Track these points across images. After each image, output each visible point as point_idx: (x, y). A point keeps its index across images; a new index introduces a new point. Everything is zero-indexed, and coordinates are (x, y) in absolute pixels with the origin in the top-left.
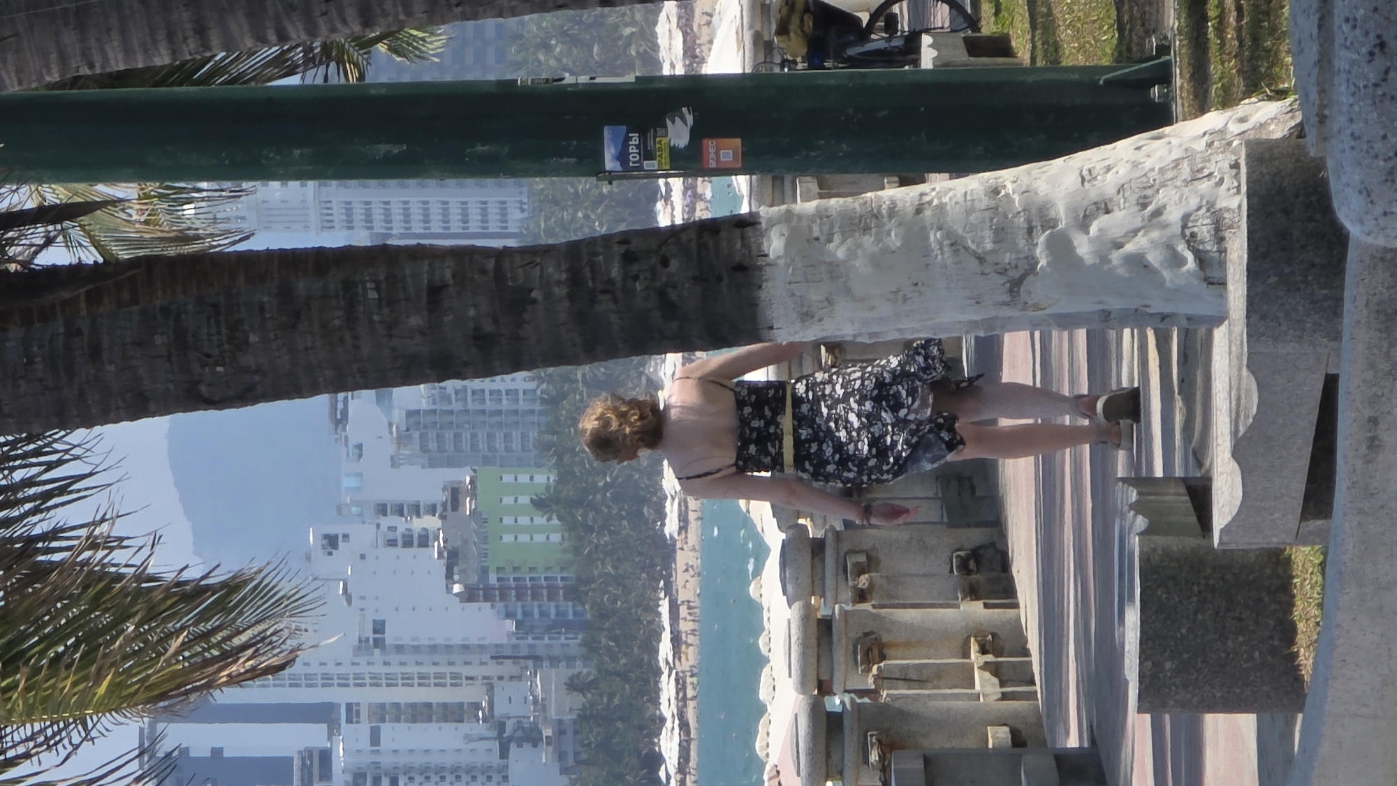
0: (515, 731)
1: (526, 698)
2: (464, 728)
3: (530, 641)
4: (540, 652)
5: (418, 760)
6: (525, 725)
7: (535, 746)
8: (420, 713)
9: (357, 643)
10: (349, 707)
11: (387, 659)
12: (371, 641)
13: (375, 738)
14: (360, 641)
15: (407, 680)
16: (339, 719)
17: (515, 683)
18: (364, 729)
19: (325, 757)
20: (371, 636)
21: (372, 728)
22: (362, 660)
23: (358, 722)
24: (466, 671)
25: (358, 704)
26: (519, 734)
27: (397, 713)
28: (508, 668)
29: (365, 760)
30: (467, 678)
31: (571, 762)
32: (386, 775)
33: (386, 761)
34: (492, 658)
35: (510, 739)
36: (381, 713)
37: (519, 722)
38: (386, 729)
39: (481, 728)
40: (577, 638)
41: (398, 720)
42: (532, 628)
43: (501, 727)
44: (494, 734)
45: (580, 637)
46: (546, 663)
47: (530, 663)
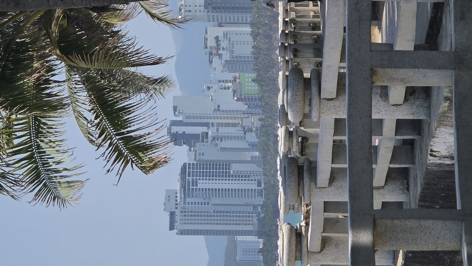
0: (247, 129)
1: (250, 122)
2: (236, 128)
3: (250, 110)
4: (253, 112)
5: (226, 135)
6: (250, 128)
7: (251, 132)
8: (227, 125)
9: (214, 110)
10: (212, 123)
11: (220, 113)
12: (217, 109)
13: (218, 130)
14: (214, 109)
15: (224, 118)
16: (210, 126)
17: (247, 119)
18: (215, 128)
19: (207, 134)
20: (217, 108)
21: (217, 128)
22: (215, 113)
23: (214, 127)
24: (237, 116)
25: (214, 123)
26: (248, 130)
27: (222, 125)
28: (246, 115)
29: (215, 135)
30: (237, 118)
31: (259, 136)
32: (220, 138)
33: (220, 135)
34: (243, 113)
35: (246, 131)
36: (219, 125)
37: (248, 127)
38: (220, 128)
39: (240, 128)
40: (260, 109)
41: (222, 126)
42: (251, 107)
43: (244, 128)
44: (243, 130)
45: (261, 109)
46: (254, 115)
47: (251, 115)
